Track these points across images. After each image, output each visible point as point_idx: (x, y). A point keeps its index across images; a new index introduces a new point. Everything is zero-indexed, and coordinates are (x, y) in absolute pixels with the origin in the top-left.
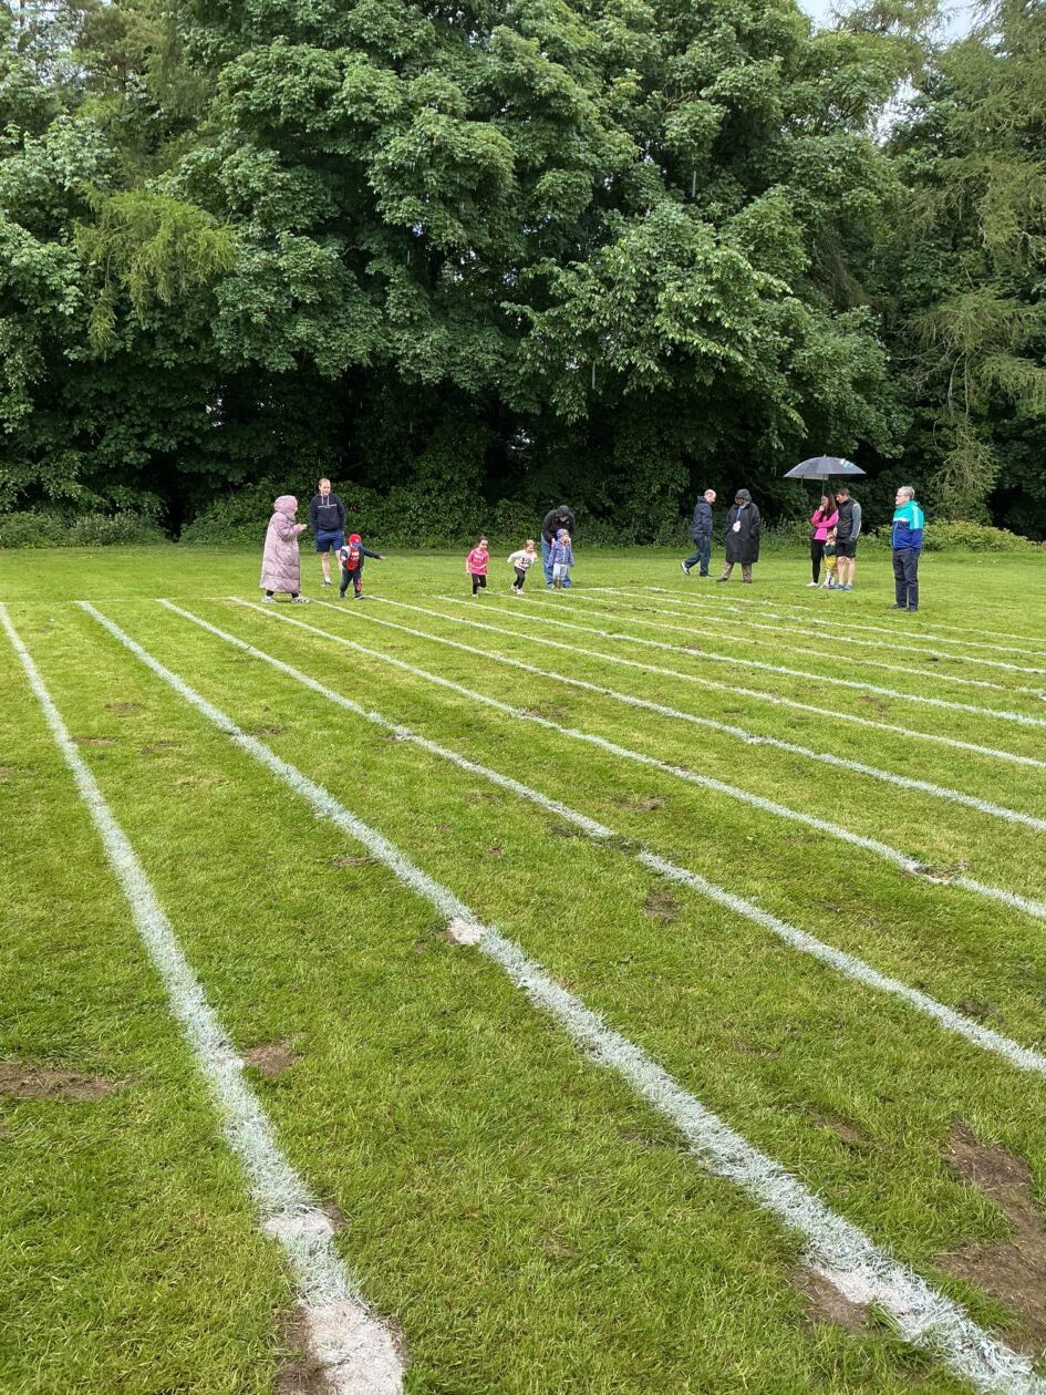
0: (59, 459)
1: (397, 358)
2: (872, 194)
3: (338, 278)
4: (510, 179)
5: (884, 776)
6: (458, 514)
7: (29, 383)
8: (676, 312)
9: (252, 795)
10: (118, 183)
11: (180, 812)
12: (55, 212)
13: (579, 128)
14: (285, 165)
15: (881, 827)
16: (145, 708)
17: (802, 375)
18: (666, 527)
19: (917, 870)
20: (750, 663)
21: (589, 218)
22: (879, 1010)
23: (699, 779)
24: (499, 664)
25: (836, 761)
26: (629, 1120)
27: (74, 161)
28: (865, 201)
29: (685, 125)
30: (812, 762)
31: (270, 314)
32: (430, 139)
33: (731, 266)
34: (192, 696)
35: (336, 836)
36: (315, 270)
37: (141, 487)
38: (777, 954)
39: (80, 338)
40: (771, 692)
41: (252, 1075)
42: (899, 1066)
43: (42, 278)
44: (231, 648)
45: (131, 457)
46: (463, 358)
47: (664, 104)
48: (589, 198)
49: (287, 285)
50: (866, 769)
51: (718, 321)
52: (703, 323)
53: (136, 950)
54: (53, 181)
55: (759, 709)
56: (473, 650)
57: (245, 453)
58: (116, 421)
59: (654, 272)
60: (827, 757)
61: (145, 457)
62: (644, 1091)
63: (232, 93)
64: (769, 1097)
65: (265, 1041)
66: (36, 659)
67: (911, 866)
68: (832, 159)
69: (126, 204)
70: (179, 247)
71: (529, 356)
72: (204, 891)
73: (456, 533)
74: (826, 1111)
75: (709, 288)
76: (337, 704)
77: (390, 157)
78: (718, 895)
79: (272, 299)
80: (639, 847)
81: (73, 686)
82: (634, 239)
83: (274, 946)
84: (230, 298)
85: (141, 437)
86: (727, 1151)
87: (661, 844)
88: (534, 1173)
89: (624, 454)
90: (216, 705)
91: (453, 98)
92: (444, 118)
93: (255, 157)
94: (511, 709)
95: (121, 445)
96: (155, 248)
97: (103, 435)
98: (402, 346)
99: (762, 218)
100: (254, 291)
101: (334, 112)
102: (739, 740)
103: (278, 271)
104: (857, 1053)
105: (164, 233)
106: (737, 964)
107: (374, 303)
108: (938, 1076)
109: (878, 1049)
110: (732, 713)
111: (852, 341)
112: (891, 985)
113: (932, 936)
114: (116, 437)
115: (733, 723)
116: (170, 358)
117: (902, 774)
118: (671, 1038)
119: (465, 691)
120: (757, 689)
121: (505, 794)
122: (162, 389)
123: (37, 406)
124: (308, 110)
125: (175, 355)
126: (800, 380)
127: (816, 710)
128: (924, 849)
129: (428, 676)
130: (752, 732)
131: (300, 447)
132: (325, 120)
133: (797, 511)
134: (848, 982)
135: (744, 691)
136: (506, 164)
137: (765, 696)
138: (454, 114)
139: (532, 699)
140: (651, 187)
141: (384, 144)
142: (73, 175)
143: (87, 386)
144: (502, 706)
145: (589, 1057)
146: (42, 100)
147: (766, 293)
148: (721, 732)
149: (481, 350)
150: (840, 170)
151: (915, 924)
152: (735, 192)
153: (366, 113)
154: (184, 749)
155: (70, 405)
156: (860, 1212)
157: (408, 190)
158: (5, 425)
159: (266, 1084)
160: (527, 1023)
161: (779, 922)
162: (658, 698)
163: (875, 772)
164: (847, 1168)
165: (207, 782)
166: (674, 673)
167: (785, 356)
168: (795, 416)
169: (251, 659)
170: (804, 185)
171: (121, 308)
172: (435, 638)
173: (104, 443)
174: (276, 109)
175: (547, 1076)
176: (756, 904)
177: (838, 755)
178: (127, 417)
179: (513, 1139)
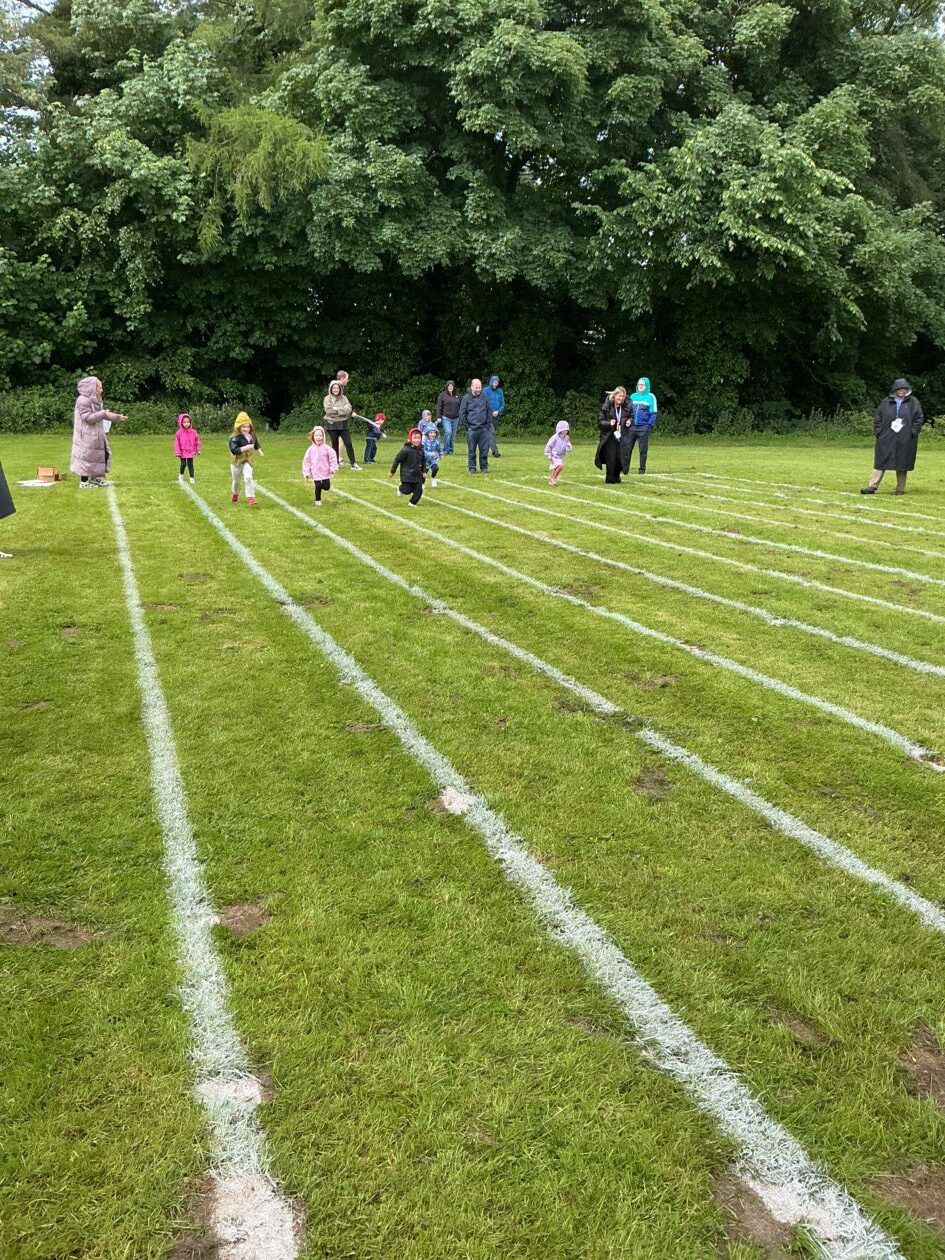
0: (174, 354)
1: (474, 258)
2: (938, 91)
3: (420, 182)
4: (583, 85)
5: (903, 660)
6: (528, 405)
7: (148, 285)
8: (740, 209)
9: (287, 661)
10: (227, 100)
11: (218, 673)
12: (170, 128)
13: (650, 34)
14: (374, 78)
15: (892, 712)
16: (212, 578)
17: (863, 269)
18: (725, 417)
19: (922, 757)
20: (785, 546)
21: (659, 122)
22: (858, 902)
23: (715, 659)
24: (542, 544)
25: (857, 644)
26: (579, 1004)
27: (186, 80)
28: (932, 99)
29: (754, 27)
30: (831, 644)
31: (359, 218)
32: (508, 49)
33: (795, 164)
34: (256, 567)
35: (353, 701)
36: (400, 177)
37: (245, 381)
38: (761, 838)
39: (192, 244)
40: (803, 575)
41: (220, 933)
42: (868, 963)
43: (158, 189)
44: (302, 525)
45: (236, 353)
46: (535, 257)
47: (734, 8)
48: (658, 103)
49: (375, 191)
50: (886, 653)
51: (780, 217)
52: (766, 219)
53: (144, 804)
54: (168, 100)
55: (787, 592)
56: (522, 531)
57: (336, 349)
58: (224, 319)
59: (719, 171)
60: (848, 640)
61: (249, 353)
62: (597, 975)
63: (327, 12)
64: (727, 988)
65: (242, 900)
66: (129, 531)
67: (917, 752)
68: (899, 57)
69: (231, 119)
70: (278, 158)
71: (597, 254)
72: (220, 749)
73: (526, 422)
74: (783, 1005)
75: (773, 185)
76: (384, 578)
77: (470, 68)
78: (711, 775)
79: (361, 204)
80: (641, 725)
81: (155, 556)
82: (702, 138)
83: (272, 807)
84: (323, 204)
85: (246, 334)
86: (674, 1043)
87: (663, 721)
88: (472, 1054)
89: (685, 346)
90: (276, 577)
91: (530, 9)
92: (521, 29)
93: (348, 72)
94: (545, 586)
95: (230, 341)
96: (255, 161)
97: (212, 332)
98: (478, 246)
99: (828, 117)
100: (345, 198)
101: (419, 26)
102: (762, 621)
103: (366, 178)
104: (828, 947)
105: (265, 145)
106: (719, 845)
107: (454, 207)
108: (910, 977)
109: (850, 942)
110: (757, 595)
111: (913, 237)
112: (874, 876)
113: (927, 826)
114: (224, 334)
115: (760, 605)
116: (268, 260)
117: (922, 659)
118: (637, 921)
119: (505, 569)
120: (789, 572)
121: (521, 668)
122: (264, 290)
123: (156, 306)
124: (395, 25)
125: (275, 258)
126: (859, 274)
127: (845, 593)
128: (933, 736)
129: (474, 554)
130: (776, 613)
131: (387, 342)
132: (411, 35)
133: (855, 402)
134: (830, 871)
135: (776, 574)
136: (579, 71)
137: (795, 579)
138: (531, 24)
139: (566, 577)
140: (718, 89)
141: (465, 56)
142: (186, 93)
143: (199, 288)
144: (537, 583)
145: (553, 935)
146: (159, 25)
147: (828, 190)
148: (745, 613)
149: (552, 249)
150: (907, 68)
151: (911, 813)
152: (802, 94)
153: (448, 26)
154: (237, 617)
155: (184, 306)
156: (800, 1121)
157: (487, 98)
158: (128, 324)
159: (233, 943)
160: (495, 896)
161: (770, 805)
162: (691, 579)
163: (895, 657)
164: (796, 1071)
165: (251, 647)
166: (710, 555)
167: (846, 251)
168: (854, 309)
169: (317, 535)
170: (870, 84)
171: (228, 216)
172: (487, 519)
173: (214, 340)
174: (366, 26)
175: (507, 952)
176: (749, 786)
177: (860, 638)
178: (234, 316)
179: (457, 1017)
